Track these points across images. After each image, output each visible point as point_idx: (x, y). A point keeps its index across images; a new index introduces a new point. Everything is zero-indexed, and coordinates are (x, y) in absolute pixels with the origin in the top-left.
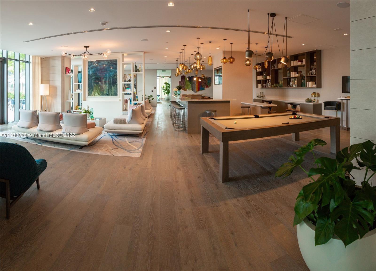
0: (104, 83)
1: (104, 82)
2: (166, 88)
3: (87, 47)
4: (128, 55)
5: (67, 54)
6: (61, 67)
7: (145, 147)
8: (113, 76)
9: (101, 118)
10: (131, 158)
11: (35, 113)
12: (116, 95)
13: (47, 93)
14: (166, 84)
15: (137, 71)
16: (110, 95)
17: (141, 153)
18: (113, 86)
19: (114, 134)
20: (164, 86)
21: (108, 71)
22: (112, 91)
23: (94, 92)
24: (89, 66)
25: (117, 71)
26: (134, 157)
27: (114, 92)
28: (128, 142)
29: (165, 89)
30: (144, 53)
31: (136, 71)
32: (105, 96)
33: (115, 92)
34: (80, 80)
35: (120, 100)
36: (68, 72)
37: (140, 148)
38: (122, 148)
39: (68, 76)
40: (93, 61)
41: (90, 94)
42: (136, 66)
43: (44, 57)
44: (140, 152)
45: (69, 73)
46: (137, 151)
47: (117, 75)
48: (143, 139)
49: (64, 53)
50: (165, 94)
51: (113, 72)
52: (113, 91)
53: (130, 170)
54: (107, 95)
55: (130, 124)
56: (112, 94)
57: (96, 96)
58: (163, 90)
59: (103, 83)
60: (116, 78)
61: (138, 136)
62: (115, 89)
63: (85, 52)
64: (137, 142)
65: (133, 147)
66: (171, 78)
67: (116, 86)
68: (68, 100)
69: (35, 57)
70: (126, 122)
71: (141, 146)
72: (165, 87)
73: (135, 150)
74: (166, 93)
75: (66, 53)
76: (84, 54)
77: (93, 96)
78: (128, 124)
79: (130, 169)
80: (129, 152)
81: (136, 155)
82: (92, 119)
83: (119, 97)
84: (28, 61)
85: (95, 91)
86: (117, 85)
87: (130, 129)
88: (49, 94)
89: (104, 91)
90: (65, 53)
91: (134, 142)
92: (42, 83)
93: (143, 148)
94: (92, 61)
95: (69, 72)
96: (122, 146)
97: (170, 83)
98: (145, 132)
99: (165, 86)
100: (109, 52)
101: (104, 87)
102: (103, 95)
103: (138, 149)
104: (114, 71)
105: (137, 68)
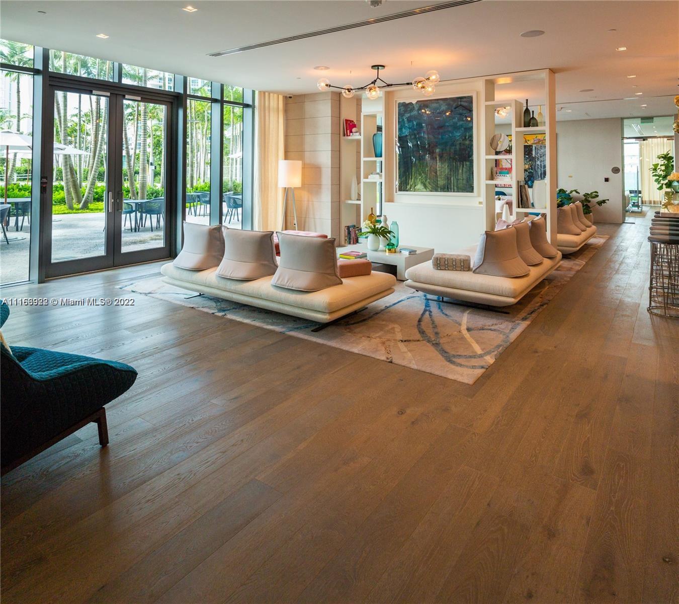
0: (438, 158)
1: (439, 155)
2: (663, 171)
3: (376, 67)
4: (516, 80)
5: (330, 86)
6: (330, 118)
7: (508, 353)
8: (462, 138)
9: (415, 250)
10: (444, 381)
11: (216, 231)
12: (468, 187)
13: (296, 181)
14: (663, 157)
15: (531, 124)
16: (456, 188)
17: (483, 370)
18: (463, 167)
19: (439, 298)
20: (658, 164)
21: (448, 126)
22: (459, 177)
23: (413, 180)
24: (401, 115)
25: (472, 127)
26: (455, 381)
27: (464, 182)
28: (464, 328)
29: (661, 173)
30: (553, 71)
31: (527, 125)
32: (441, 192)
33: (467, 182)
34: (378, 152)
35: (480, 203)
36: (348, 131)
37: (488, 353)
38: (436, 345)
39: (353, 140)
40: (411, 104)
41: (403, 187)
42: (527, 111)
43: (290, 96)
44: (482, 367)
45: (351, 134)
46: (474, 362)
47: (471, 136)
48: (518, 324)
49: (323, 84)
50: (661, 188)
51: (463, 129)
52: (463, 180)
53: (413, 423)
54: (446, 188)
55: (478, 273)
56: (460, 185)
57: (419, 190)
58: (655, 175)
59: (436, 158)
60: (469, 145)
61: (508, 313)
62: (468, 174)
63: (375, 81)
64: (495, 330)
65: (470, 345)
66: (674, 141)
67: (470, 164)
68: (351, 199)
69: (267, 94)
70: (469, 267)
71: (498, 346)
72: (663, 168)
73: (471, 357)
74: (664, 186)
75: (328, 83)
76: (372, 85)
77: (412, 191)
78: (474, 272)
79: (413, 420)
80: (450, 359)
81: (462, 375)
82: (390, 250)
83: (479, 196)
84: (250, 103)
85: (416, 178)
86: (472, 162)
87: (477, 289)
88: (302, 184)
89: (439, 180)
90: (327, 85)
91: (483, 329)
92: (286, 158)
93: (501, 354)
94: (407, 102)
95: (351, 132)
96: (440, 335)
97: (672, 154)
98: (538, 303)
99: (661, 165)
100: (433, 77)
101: (438, 169)
102: (436, 188)
103: (481, 356)
104: (464, 127)
105: (531, 116)
